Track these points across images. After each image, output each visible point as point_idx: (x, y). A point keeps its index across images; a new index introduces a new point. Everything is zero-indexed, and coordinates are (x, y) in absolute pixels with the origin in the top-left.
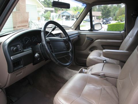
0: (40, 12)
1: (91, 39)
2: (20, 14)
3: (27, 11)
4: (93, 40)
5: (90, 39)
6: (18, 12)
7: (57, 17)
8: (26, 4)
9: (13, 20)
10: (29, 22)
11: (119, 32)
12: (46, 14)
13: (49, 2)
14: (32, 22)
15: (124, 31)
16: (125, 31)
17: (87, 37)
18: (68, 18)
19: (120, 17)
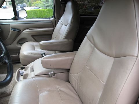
1: (18, 29)
4: (20, 30)
5: (16, 30)
11: (49, 19)
15: (53, 18)
16: (55, 18)
17: (12, 28)
19: (34, 3)
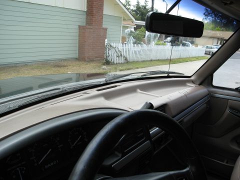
0: (127, 27)
2: (92, 30)
3: (104, 26)
6: (89, 27)
7: (157, 38)
8: (104, 13)
9: (79, 40)
10: (105, 44)
12: (137, 32)
13: (145, 11)
14: (111, 46)
18: (175, 40)
